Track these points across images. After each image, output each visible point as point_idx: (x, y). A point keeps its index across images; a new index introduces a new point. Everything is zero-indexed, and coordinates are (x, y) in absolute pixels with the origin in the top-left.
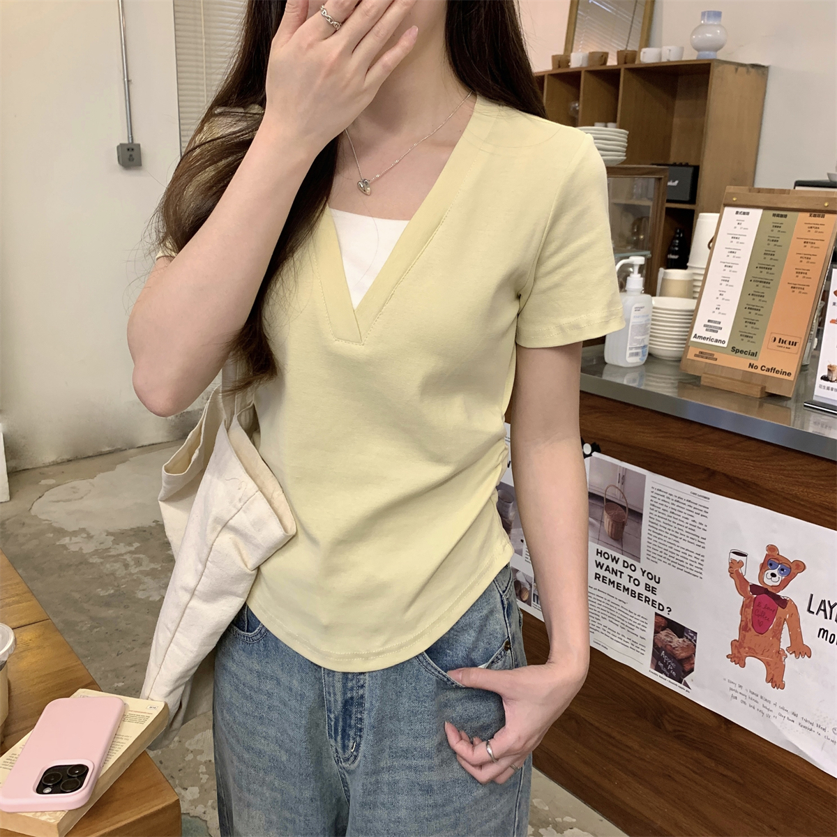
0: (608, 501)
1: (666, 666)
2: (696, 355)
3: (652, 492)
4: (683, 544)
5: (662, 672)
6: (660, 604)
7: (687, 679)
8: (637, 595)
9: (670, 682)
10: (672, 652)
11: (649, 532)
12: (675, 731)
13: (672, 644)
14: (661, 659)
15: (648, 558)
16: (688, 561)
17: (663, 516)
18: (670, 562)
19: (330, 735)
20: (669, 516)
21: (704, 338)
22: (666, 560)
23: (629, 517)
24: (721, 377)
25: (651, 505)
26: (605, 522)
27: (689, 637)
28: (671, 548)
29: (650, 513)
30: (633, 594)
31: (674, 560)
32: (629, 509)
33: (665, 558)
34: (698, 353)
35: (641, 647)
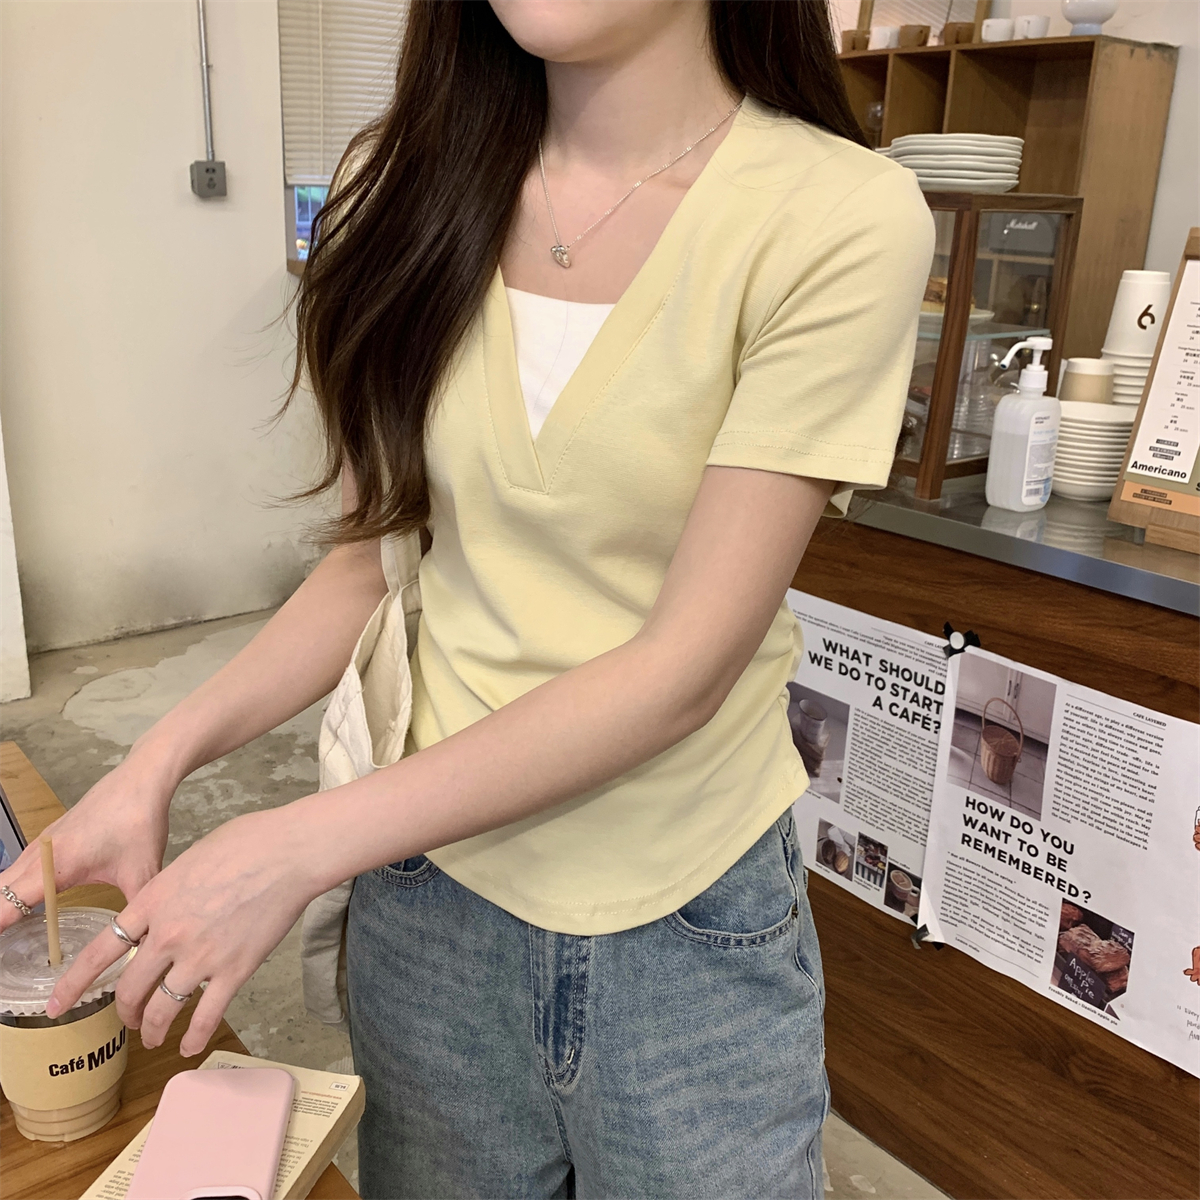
0: (988, 722)
1: (1077, 981)
2: (1135, 495)
3: (1067, 711)
4: (1114, 793)
5: (1070, 991)
6: (1071, 886)
7: (1113, 1003)
8: (1032, 870)
9: (1083, 1006)
10: (1089, 961)
11: (1059, 773)
12: (1089, 1082)
13: (1089, 949)
14: (1071, 971)
15: (1054, 814)
16: (1122, 821)
17: (1085, 750)
18: (1092, 822)
19: (537, 1037)
20: (1093, 750)
21: (1150, 469)
22: (1085, 819)
23: (1025, 749)
24: (1178, 530)
25: (1063, 731)
26: (982, 755)
27: (1120, 939)
28: (1096, 800)
29: (1062, 744)
30: (1026, 868)
31: (1100, 819)
32: (1026, 737)
33: (1084, 815)
34: (1139, 492)
35: (1035, 950)
